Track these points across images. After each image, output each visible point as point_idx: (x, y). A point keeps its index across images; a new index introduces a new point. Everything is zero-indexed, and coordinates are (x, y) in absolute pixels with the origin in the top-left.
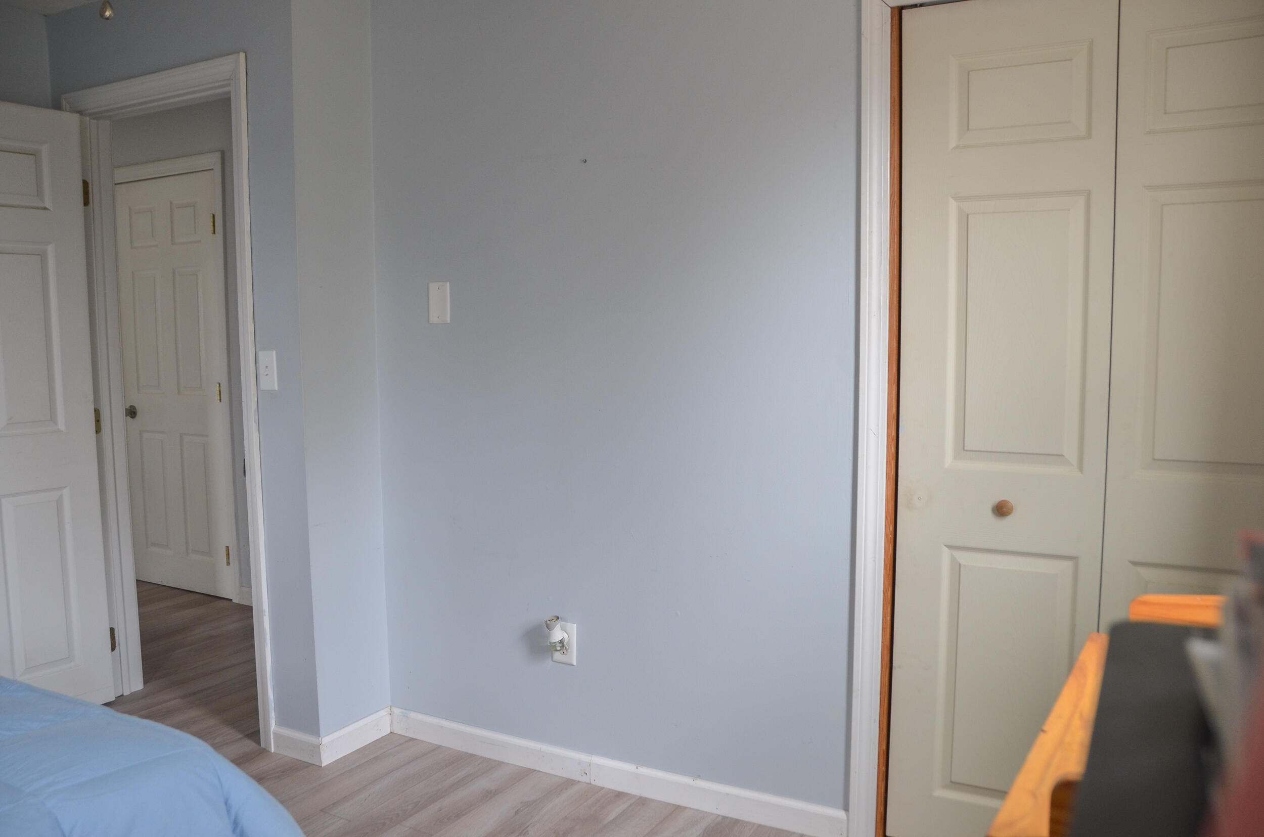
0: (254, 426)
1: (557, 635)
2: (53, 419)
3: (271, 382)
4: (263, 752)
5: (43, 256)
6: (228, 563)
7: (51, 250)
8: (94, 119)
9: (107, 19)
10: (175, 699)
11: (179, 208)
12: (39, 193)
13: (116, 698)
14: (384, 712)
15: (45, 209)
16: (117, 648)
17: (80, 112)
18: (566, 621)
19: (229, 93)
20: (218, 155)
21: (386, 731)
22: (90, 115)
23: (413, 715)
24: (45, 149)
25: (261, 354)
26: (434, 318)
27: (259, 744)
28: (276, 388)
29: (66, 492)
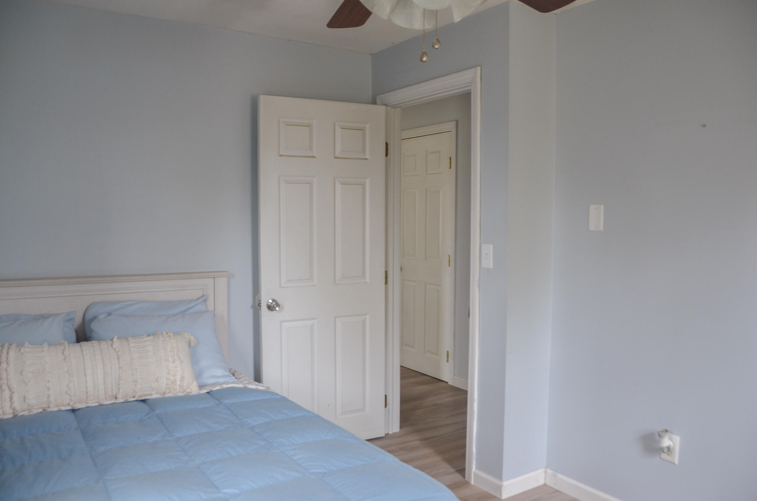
0: (477, 289)
1: (666, 442)
2: (364, 276)
3: (489, 263)
4: (467, 483)
5: (363, 185)
6: (448, 361)
7: (368, 181)
8: (392, 108)
9: (424, 62)
10: (417, 440)
11: (431, 154)
12: (364, 151)
13: (386, 434)
14: (541, 472)
15: (366, 159)
16: (387, 407)
17: (386, 105)
18: (672, 433)
19: (470, 90)
20: (454, 122)
21: (541, 482)
22: (391, 106)
23: (560, 476)
24: (368, 126)
25: (484, 246)
26: (592, 227)
27: (464, 476)
28: (492, 267)
29: (368, 317)
